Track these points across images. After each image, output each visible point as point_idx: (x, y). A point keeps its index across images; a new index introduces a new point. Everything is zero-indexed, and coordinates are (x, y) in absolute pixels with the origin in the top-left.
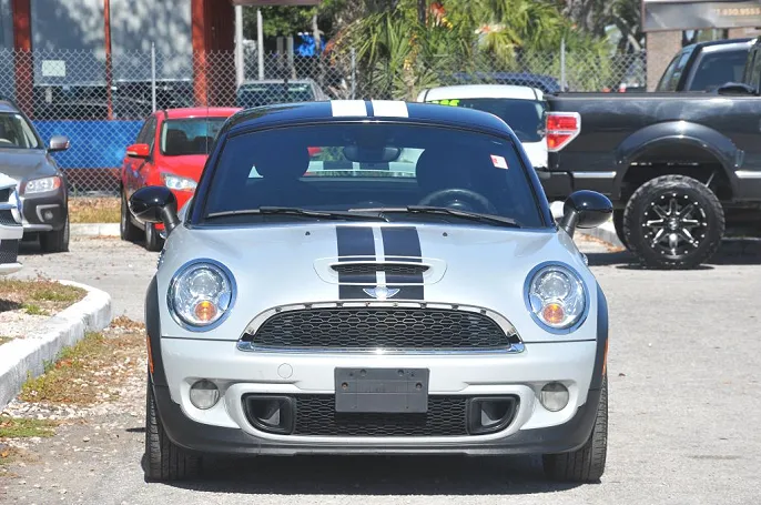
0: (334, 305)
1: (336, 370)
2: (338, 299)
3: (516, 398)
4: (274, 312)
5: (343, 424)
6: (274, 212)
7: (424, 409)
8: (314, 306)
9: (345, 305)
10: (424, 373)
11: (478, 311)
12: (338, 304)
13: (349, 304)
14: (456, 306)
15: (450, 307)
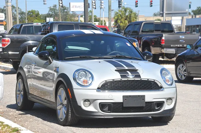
0: (120, 80)
1: (123, 96)
2: (121, 78)
3: (164, 102)
4: (105, 82)
5: (124, 110)
6: (83, 57)
7: (144, 105)
8: (115, 80)
9: (122, 80)
10: (144, 96)
11: (153, 80)
12: (121, 79)
13: (123, 79)
14: (148, 79)
15: (147, 80)
